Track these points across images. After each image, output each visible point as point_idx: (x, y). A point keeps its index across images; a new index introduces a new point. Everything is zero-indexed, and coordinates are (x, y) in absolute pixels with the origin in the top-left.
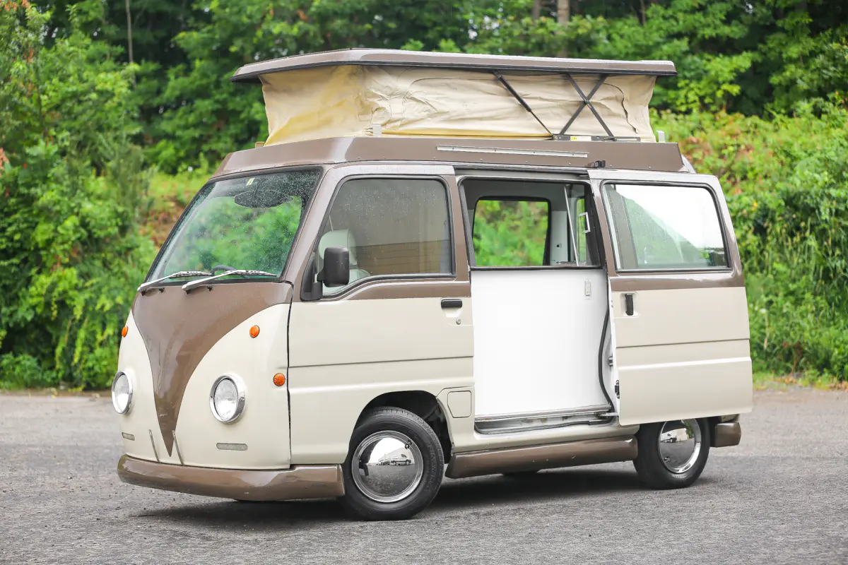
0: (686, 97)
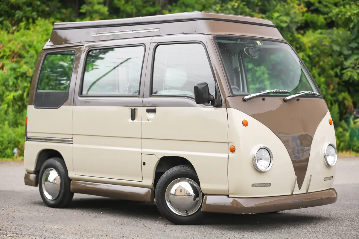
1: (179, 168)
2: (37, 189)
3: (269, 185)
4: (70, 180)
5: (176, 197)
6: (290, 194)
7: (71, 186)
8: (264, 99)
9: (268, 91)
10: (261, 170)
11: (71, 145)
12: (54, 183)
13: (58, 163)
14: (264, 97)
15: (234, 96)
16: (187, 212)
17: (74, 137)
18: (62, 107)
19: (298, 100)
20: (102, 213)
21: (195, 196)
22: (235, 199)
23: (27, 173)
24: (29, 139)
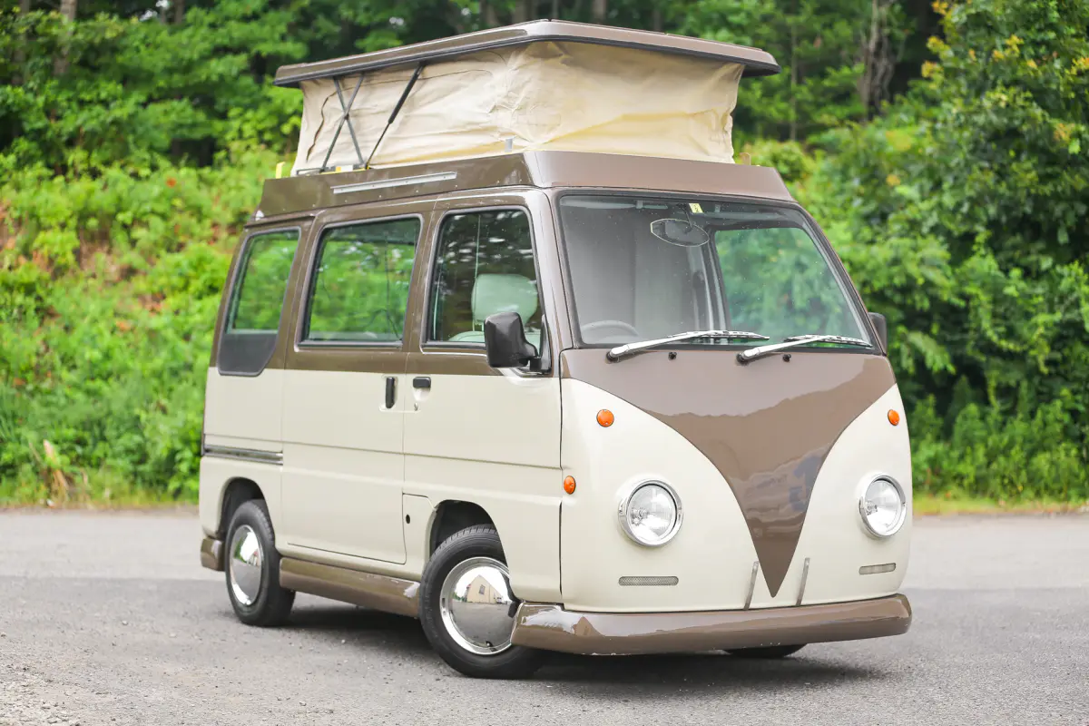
0: (240, 131)
1: (473, 531)
2: (222, 576)
3: (674, 581)
4: (279, 555)
5: (468, 606)
6: (742, 606)
7: (282, 573)
8: (672, 357)
9: (691, 334)
10: (641, 540)
11: (281, 468)
12: (252, 564)
13: (259, 515)
14: (673, 351)
15: (583, 346)
16: (491, 645)
17: (287, 448)
18: (267, 372)
19: (787, 359)
20: (343, 641)
21: (512, 605)
22: (586, 615)
23: (205, 537)
24: (207, 451)
